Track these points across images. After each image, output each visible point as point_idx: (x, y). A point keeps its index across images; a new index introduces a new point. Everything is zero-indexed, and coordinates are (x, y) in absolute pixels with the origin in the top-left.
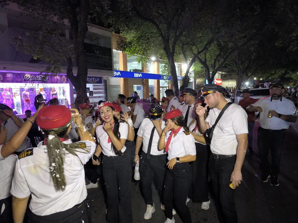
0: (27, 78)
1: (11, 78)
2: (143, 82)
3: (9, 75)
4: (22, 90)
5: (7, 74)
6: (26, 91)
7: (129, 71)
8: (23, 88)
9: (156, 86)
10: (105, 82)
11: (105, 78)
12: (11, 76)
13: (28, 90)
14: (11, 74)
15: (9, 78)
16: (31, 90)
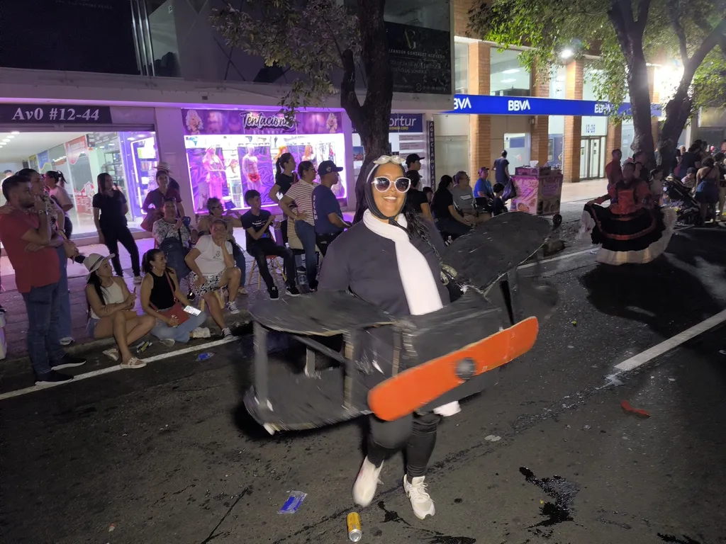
0: (252, 122)
1: (219, 122)
2: (533, 125)
3: (215, 117)
4: (242, 151)
5: (212, 114)
6: (252, 155)
7: (492, 94)
8: (244, 148)
9: (569, 135)
10: (431, 126)
11: (429, 114)
12: (219, 118)
13: (256, 150)
14: (220, 115)
15: (215, 122)
16: (261, 152)
